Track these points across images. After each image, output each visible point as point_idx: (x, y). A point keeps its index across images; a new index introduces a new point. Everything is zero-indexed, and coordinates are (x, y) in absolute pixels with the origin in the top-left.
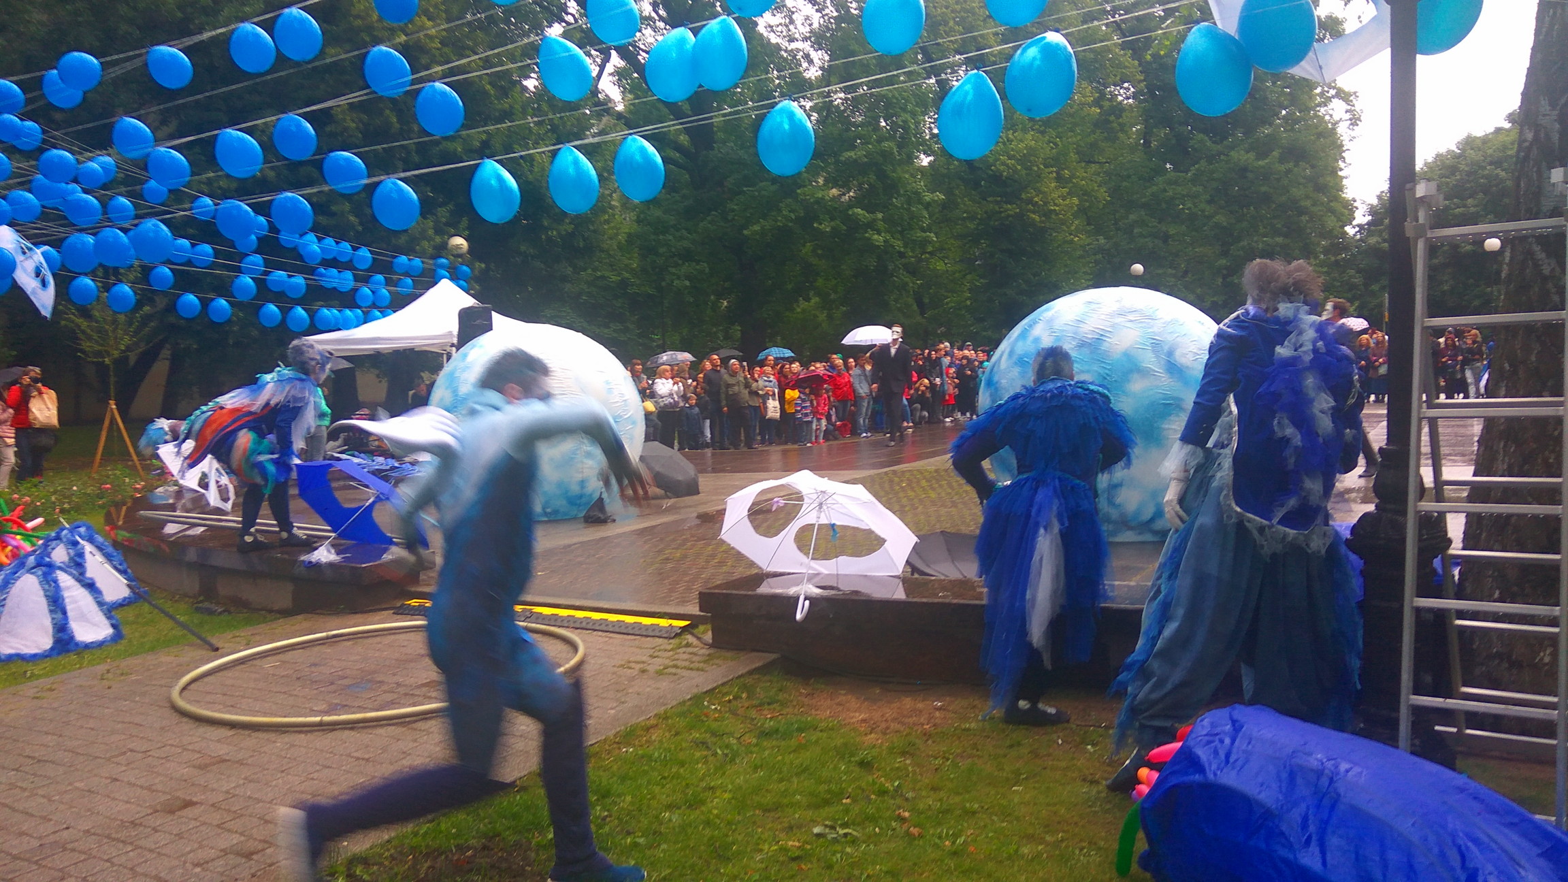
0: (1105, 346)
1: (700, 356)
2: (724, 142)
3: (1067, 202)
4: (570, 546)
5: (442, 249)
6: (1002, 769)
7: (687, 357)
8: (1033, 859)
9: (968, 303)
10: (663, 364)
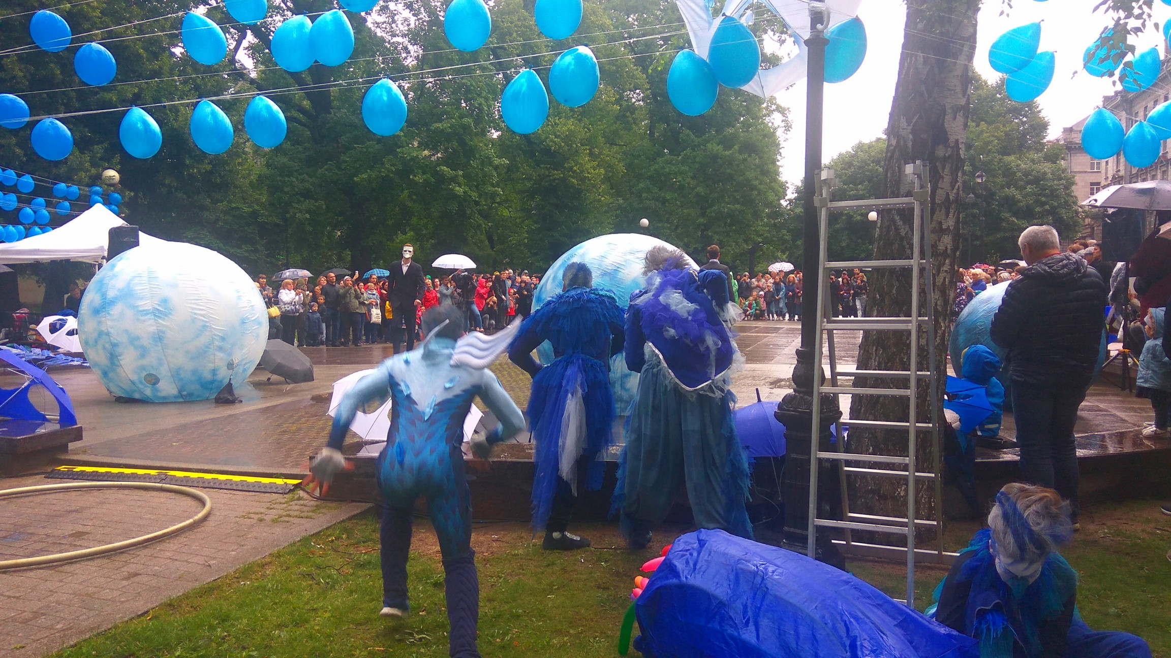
0: (620, 275)
1: (317, 273)
2: (339, 108)
3: (597, 171)
4: (201, 422)
5: (97, 179)
6: (541, 583)
7: (306, 273)
8: (560, 647)
9: (526, 241)
10: (286, 279)
